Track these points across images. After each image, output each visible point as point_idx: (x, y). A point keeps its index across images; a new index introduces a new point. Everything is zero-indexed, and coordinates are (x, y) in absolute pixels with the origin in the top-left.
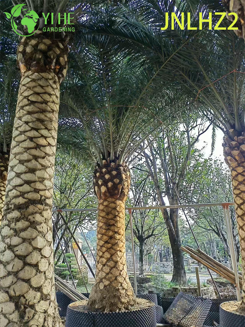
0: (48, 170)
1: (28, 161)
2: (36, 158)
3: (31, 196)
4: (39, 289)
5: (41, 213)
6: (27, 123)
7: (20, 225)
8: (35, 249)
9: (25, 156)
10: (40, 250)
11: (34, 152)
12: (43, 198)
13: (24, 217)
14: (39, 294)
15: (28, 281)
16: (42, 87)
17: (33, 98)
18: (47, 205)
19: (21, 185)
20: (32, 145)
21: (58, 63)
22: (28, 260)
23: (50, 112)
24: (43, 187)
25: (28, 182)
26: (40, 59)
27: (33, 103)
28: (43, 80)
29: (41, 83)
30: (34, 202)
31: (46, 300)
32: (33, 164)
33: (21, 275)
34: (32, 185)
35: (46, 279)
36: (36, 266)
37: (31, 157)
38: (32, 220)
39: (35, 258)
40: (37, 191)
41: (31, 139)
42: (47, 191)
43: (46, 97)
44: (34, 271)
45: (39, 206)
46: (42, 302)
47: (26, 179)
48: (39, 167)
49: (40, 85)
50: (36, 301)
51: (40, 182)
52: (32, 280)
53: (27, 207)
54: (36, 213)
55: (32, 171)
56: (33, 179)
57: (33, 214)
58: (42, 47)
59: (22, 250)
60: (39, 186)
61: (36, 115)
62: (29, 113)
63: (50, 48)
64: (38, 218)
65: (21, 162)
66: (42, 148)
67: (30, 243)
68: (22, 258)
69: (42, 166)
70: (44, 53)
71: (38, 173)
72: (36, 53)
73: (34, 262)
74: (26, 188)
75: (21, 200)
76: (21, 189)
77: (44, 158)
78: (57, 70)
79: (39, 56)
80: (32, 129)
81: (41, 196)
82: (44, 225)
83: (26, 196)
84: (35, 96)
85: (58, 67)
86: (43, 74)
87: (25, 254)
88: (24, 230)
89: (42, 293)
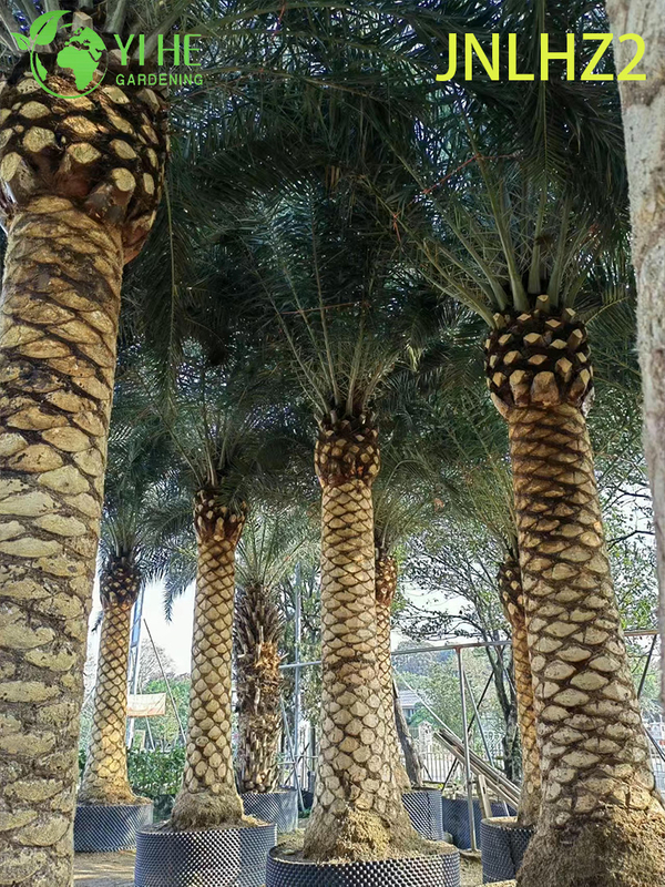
0: (361, 616)
1: (336, 608)
2: (344, 603)
3: (343, 652)
4: (364, 765)
5: (357, 673)
6: (330, 559)
7: (337, 688)
8: (355, 717)
9: (333, 603)
10: (361, 718)
11: (341, 596)
12: (359, 653)
13: (338, 679)
14: (364, 770)
15: (350, 754)
16: (342, 505)
17: (333, 525)
18: (365, 661)
19: (332, 640)
20: (339, 587)
21: (359, 462)
22: (348, 730)
23: (355, 537)
24: (358, 640)
25: (338, 636)
26: (335, 470)
27: (334, 530)
28: (342, 496)
29: (340, 500)
30: (347, 660)
31: (375, 779)
32: (342, 611)
33: (342, 746)
34: (343, 638)
35: (373, 754)
36: (358, 737)
37: (339, 603)
38: (348, 682)
39: (355, 727)
40: (349, 645)
41: (336, 580)
42: (363, 644)
43: (350, 518)
44: (356, 744)
45: (355, 664)
46: (369, 780)
47: (335, 631)
48: (349, 614)
49: (340, 505)
50: (361, 778)
51: (353, 633)
52: (355, 753)
53: (341, 666)
54: (351, 673)
55: (342, 621)
56: (343, 632)
57: (347, 675)
58: (336, 452)
59: (341, 717)
60: (351, 638)
61: (338, 547)
62: (332, 545)
63: (345, 450)
64: (355, 679)
65: (330, 611)
66: (350, 589)
67: (348, 710)
68: (342, 727)
69: (353, 612)
70: (339, 460)
71: (348, 622)
72: (330, 462)
73: (354, 733)
74: (337, 643)
75: (333, 659)
76: (332, 644)
77: (354, 601)
78: (360, 473)
79: (334, 466)
80: (337, 566)
81: (356, 651)
82: (362, 687)
83: (338, 653)
84: (336, 520)
85: (360, 468)
86: (342, 487)
87: (344, 723)
88: (341, 694)
89: (368, 769)
